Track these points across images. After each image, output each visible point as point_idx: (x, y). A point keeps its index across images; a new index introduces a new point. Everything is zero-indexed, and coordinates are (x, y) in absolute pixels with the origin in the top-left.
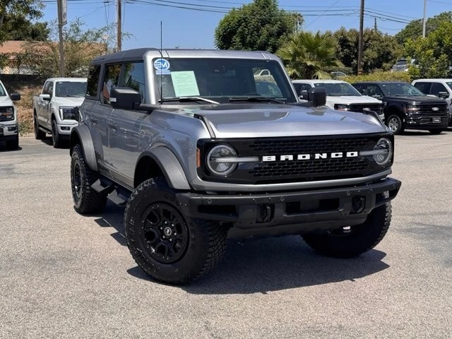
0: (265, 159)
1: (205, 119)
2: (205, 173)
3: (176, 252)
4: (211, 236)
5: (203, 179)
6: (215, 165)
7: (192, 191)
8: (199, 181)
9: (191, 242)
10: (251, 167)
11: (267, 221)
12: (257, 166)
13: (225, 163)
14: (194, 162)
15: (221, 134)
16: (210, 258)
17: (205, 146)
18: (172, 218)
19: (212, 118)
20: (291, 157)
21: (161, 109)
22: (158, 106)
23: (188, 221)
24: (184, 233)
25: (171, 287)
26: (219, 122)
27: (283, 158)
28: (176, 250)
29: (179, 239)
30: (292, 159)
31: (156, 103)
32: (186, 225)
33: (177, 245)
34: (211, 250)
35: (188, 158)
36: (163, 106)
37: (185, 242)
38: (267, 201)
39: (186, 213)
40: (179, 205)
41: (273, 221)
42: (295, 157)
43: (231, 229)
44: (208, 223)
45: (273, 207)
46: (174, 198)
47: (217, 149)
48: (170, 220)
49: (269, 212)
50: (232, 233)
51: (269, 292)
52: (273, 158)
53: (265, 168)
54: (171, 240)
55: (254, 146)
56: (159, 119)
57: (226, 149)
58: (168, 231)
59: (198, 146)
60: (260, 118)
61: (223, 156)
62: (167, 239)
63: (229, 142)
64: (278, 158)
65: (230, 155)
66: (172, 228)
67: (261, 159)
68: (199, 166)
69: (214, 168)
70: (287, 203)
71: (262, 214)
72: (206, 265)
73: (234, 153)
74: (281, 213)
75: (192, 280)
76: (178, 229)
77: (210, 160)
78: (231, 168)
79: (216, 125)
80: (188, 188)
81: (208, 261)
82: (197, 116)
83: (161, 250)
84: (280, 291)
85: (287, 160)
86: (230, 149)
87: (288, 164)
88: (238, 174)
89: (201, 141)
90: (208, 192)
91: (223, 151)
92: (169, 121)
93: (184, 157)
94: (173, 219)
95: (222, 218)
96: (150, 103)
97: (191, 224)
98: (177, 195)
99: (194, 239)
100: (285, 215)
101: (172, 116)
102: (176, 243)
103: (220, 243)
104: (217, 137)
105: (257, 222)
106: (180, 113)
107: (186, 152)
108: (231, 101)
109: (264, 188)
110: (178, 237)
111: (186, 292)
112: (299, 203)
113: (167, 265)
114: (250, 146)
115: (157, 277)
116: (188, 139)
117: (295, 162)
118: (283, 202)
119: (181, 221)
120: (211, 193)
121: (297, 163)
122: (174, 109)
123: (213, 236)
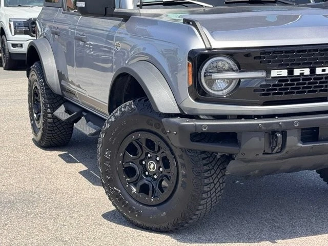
0: (274, 73)
1: (198, 24)
2: (199, 93)
3: (162, 191)
4: (207, 171)
5: (197, 100)
6: (211, 83)
7: (182, 115)
8: (191, 104)
9: (181, 179)
10: (256, 85)
11: (277, 152)
12: (264, 83)
13: (223, 79)
14: (185, 79)
15: (218, 44)
16: (204, 199)
17: (199, 59)
18: (156, 150)
19: (205, 24)
20: (307, 71)
21: (140, 14)
22: (137, 11)
23: (178, 153)
24: (173, 168)
25: (156, 235)
26: (214, 28)
27: (297, 72)
28: (161, 189)
29: (166, 176)
30: (309, 73)
31: (134, 7)
32: (175, 158)
33: (164, 183)
34: (206, 188)
35: (178, 76)
36: (144, 11)
37: (173, 178)
38: (275, 128)
39: (175, 141)
40: (166, 133)
41: (286, 149)
42: (313, 71)
43: (232, 162)
44: (203, 156)
45: (284, 134)
46: (159, 125)
47: (212, 63)
48: (154, 153)
49: (280, 140)
50: (232, 167)
51: (279, 241)
52: (284, 73)
53: (274, 85)
54: (155, 177)
55: (260, 58)
56: (138, 27)
57: (227, 62)
58: (152, 166)
59: (189, 59)
60: (262, 23)
61: (220, 71)
62: (151, 176)
63: (230, 53)
64: (291, 72)
65: (232, 70)
66: (157, 162)
67: (269, 73)
68: (191, 84)
69: (210, 86)
70: (302, 129)
71: (270, 143)
72: (200, 207)
73: (235, 67)
74: (294, 142)
75: (183, 226)
76: (165, 163)
77: (205, 76)
78: (231, 86)
79: (212, 32)
80: (178, 111)
81: (202, 202)
82: (187, 21)
83: (144, 189)
84: (294, 240)
85: (302, 74)
86: (229, 61)
87: (303, 79)
88: (239, 94)
89: (192, 52)
90: (202, 117)
91: (220, 64)
92: (149, 29)
93: (172, 74)
94: (159, 151)
95: (221, 149)
96: (126, 8)
97: (181, 157)
98: (164, 120)
99: (185, 176)
100: (301, 145)
101: (155, 23)
102: (162, 180)
103: (217, 180)
104: (213, 47)
105: (264, 154)
106: (164, 19)
107: (175, 69)
108: (227, 3)
109: (274, 110)
110: (164, 173)
111: (175, 241)
112: (317, 129)
113: (152, 208)
114: (255, 58)
115: (139, 223)
116: (175, 52)
117: (313, 77)
118: (297, 128)
119: (168, 153)
120: (206, 118)
121: (315, 79)
122: (156, 14)
123: (209, 172)
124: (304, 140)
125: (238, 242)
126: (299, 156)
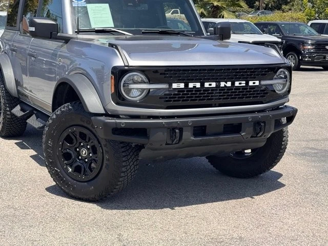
0: (175, 86)
1: (119, 48)
2: (119, 98)
3: (91, 171)
4: (124, 156)
5: (118, 104)
6: (128, 91)
7: (106, 115)
8: (113, 106)
9: (105, 162)
10: (161, 94)
11: (176, 143)
12: (167, 93)
13: (137, 89)
14: (109, 88)
15: (134, 62)
16: (123, 177)
17: (119, 73)
18: (87, 140)
19: (126, 48)
20: (198, 85)
21: (77, 38)
22: (75, 36)
23: (103, 143)
24: (99, 154)
25: (86, 204)
26: (132, 51)
27: (191, 85)
28: (91, 169)
29: (94, 160)
30: (199, 87)
31: (73, 33)
32: (101, 146)
33: (93, 165)
34: (124, 169)
35: (104, 85)
36: (80, 36)
37: (100, 162)
38: (175, 125)
39: (101, 134)
40: (94, 128)
41: (183, 141)
42: (202, 85)
43: (143, 150)
44: (122, 145)
45: (181, 130)
46: (89, 122)
47: (130, 76)
48: (86, 142)
49: (178, 135)
50: (143, 153)
51: (176, 208)
52: (182, 86)
53: (174, 94)
54: (86, 160)
55: (164, 74)
56: (76, 48)
57: (139, 76)
58: (84, 152)
59: (112, 73)
60: (169, 49)
61: (135, 82)
62: (82, 159)
63: (143, 70)
64: (187, 85)
65: (144, 82)
66: (88, 149)
67: (170, 85)
68: (113, 91)
69: (128, 94)
70: (195, 127)
71: (171, 137)
72: (119, 183)
73: (146, 80)
74: (188, 136)
75: (106, 197)
76: (94, 150)
77: (124, 86)
78: (143, 94)
79: (129, 53)
80: (103, 112)
81: (121, 179)
82: (111, 45)
83: (78, 169)
84: (187, 207)
85: (194, 87)
86: (143, 76)
87: (195, 91)
88: (149, 100)
89: (115, 68)
90: (121, 116)
91: (136, 78)
92: (85, 50)
93: (99, 84)
94: (89, 141)
95: (135, 140)
96: (67, 33)
97: (105, 146)
98: (93, 118)
99: (108, 160)
100: (193, 138)
101: (89, 45)
102: (91, 163)
103: (132, 163)
104: (130, 65)
105: (166, 144)
106: (96, 43)
107: (101, 80)
108: (143, 33)
109: (174, 113)
110: (93, 158)
111: (100, 208)
112: (205, 127)
113: (83, 184)
114: (161, 74)
115: (73, 194)
116: (103, 67)
117: (202, 89)
118: (190, 126)
119: (96, 143)
120: (124, 117)
121: (204, 91)
122: (90, 39)
123: (126, 157)
124: (195, 135)
125: (147, 209)
126: (194, 146)
